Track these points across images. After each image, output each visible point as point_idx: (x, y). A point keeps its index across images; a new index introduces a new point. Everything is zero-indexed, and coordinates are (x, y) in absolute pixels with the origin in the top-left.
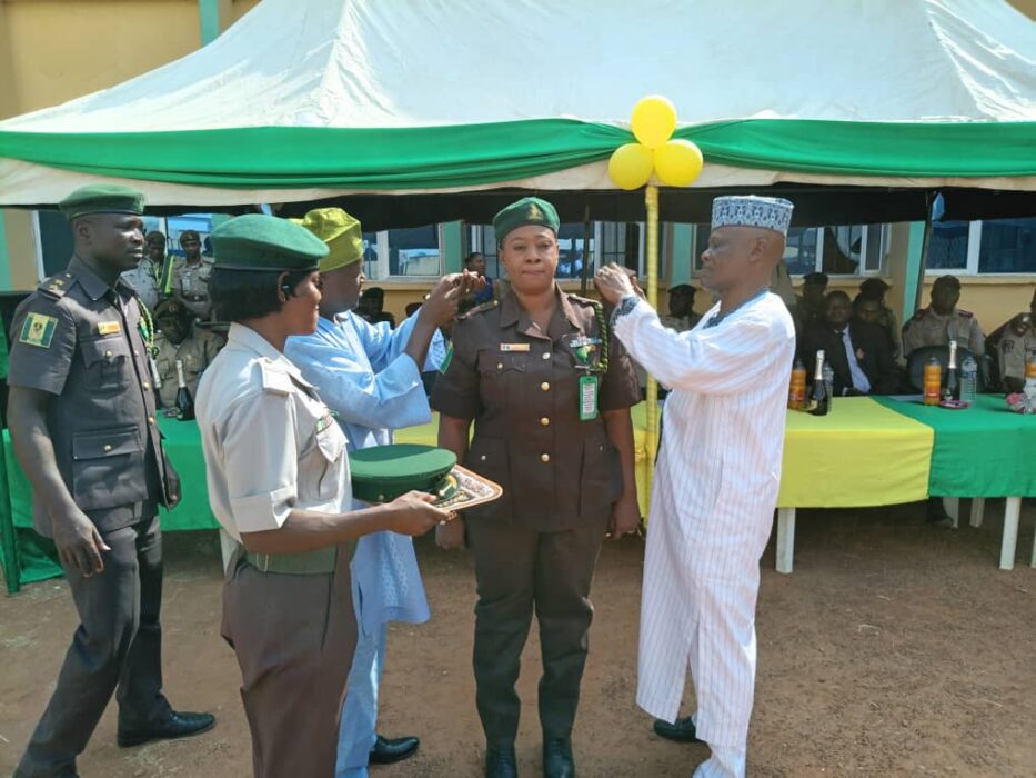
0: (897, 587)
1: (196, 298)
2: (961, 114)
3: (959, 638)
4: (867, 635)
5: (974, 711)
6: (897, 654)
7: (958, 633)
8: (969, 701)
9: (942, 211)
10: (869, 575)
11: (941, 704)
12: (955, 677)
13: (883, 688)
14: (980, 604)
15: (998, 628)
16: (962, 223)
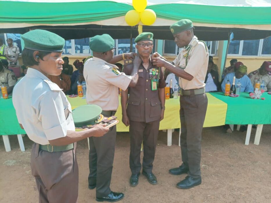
0: (215, 151)
1: (12, 57)
2: (240, 4)
3: (232, 169)
4: (204, 169)
5: (236, 197)
6: (213, 176)
7: (232, 167)
8: (234, 193)
9: (233, 38)
10: (206, 147)
11: (225, 194)
12: (230, 184)
13: (208, 189)
14: (239, 157)
15: (244, 165)
16: (238, 41)
